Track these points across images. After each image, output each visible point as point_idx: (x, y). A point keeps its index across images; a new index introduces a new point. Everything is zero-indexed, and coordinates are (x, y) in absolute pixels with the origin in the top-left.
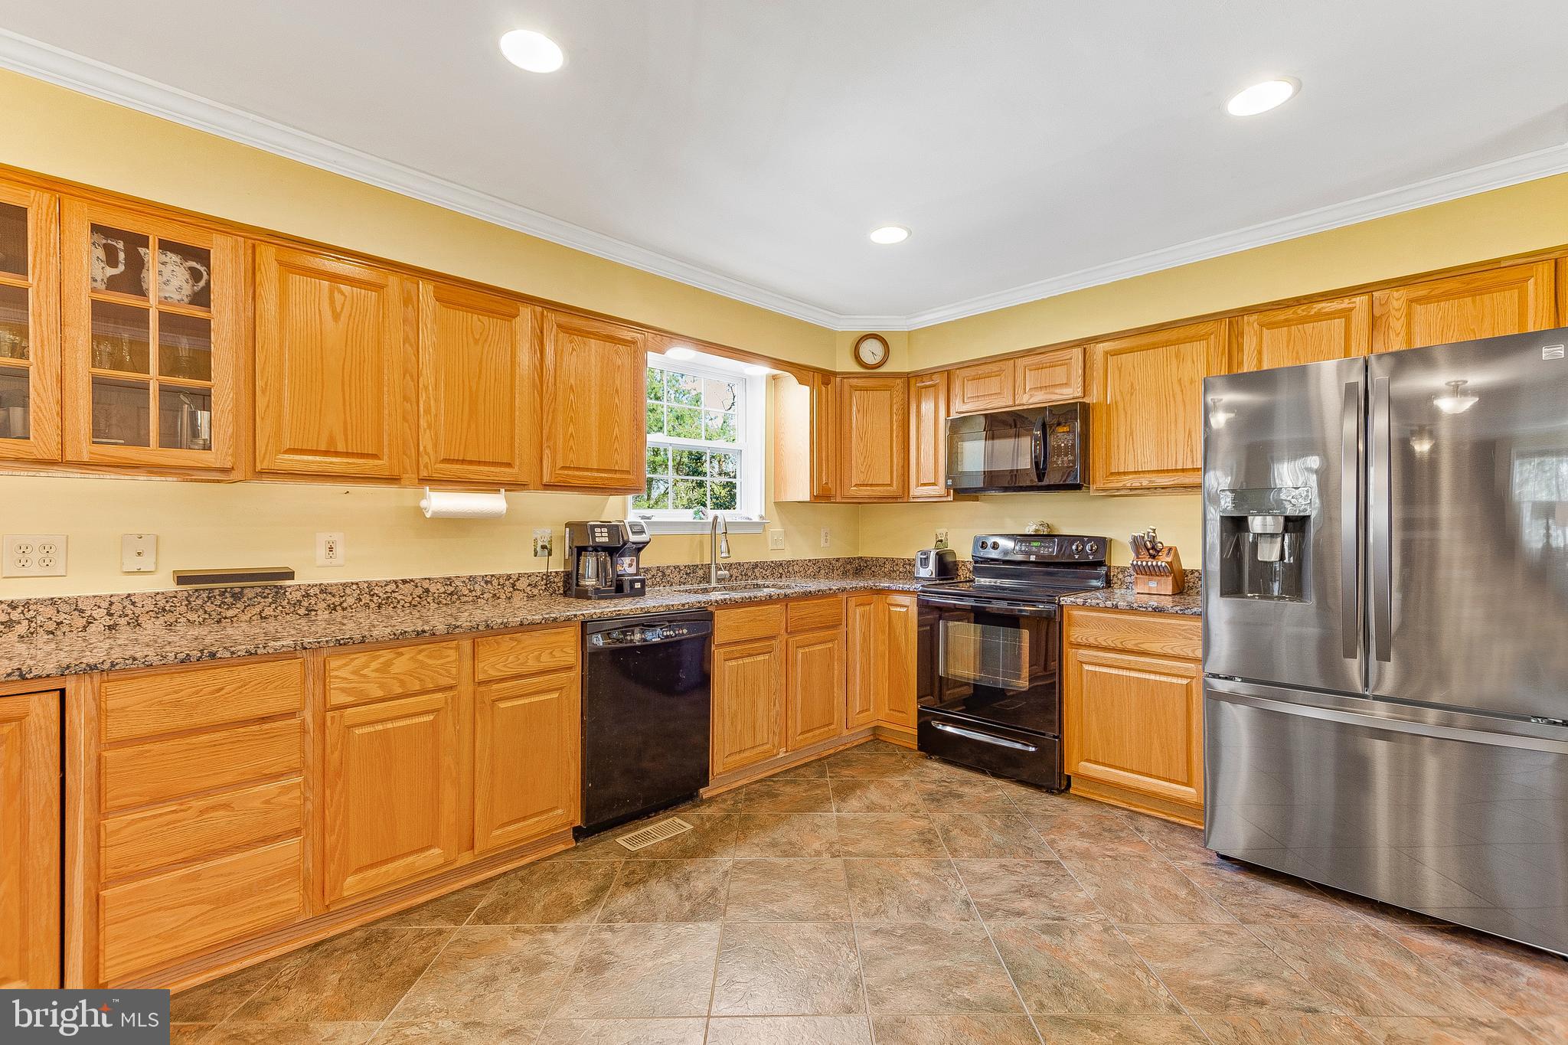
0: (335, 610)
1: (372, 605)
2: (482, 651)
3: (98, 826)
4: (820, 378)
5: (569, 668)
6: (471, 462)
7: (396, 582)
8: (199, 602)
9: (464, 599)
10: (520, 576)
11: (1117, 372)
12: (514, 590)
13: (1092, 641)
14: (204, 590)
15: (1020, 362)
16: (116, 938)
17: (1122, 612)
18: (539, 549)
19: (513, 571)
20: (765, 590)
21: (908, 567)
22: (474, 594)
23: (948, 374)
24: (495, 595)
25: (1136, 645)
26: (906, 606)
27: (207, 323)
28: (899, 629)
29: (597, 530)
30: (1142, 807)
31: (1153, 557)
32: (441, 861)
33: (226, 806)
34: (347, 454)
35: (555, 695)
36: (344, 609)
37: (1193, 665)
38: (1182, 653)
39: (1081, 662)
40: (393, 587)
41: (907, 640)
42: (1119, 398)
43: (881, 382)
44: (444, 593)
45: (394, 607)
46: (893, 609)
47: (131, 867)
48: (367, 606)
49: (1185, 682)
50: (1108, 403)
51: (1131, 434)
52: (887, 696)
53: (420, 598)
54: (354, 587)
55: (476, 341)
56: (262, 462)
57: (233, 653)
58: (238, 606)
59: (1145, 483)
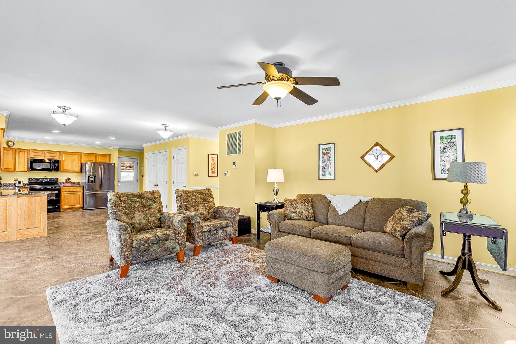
11: (64, 156)
13: (66, 191)
15: (46, 152)
23: (28, 150)
25: (73, 190)
31: (69, 180)
38: (79, 191)
43: (11, 150)
50: (64, 160)
51: (67, 165)
59: (69, 171)
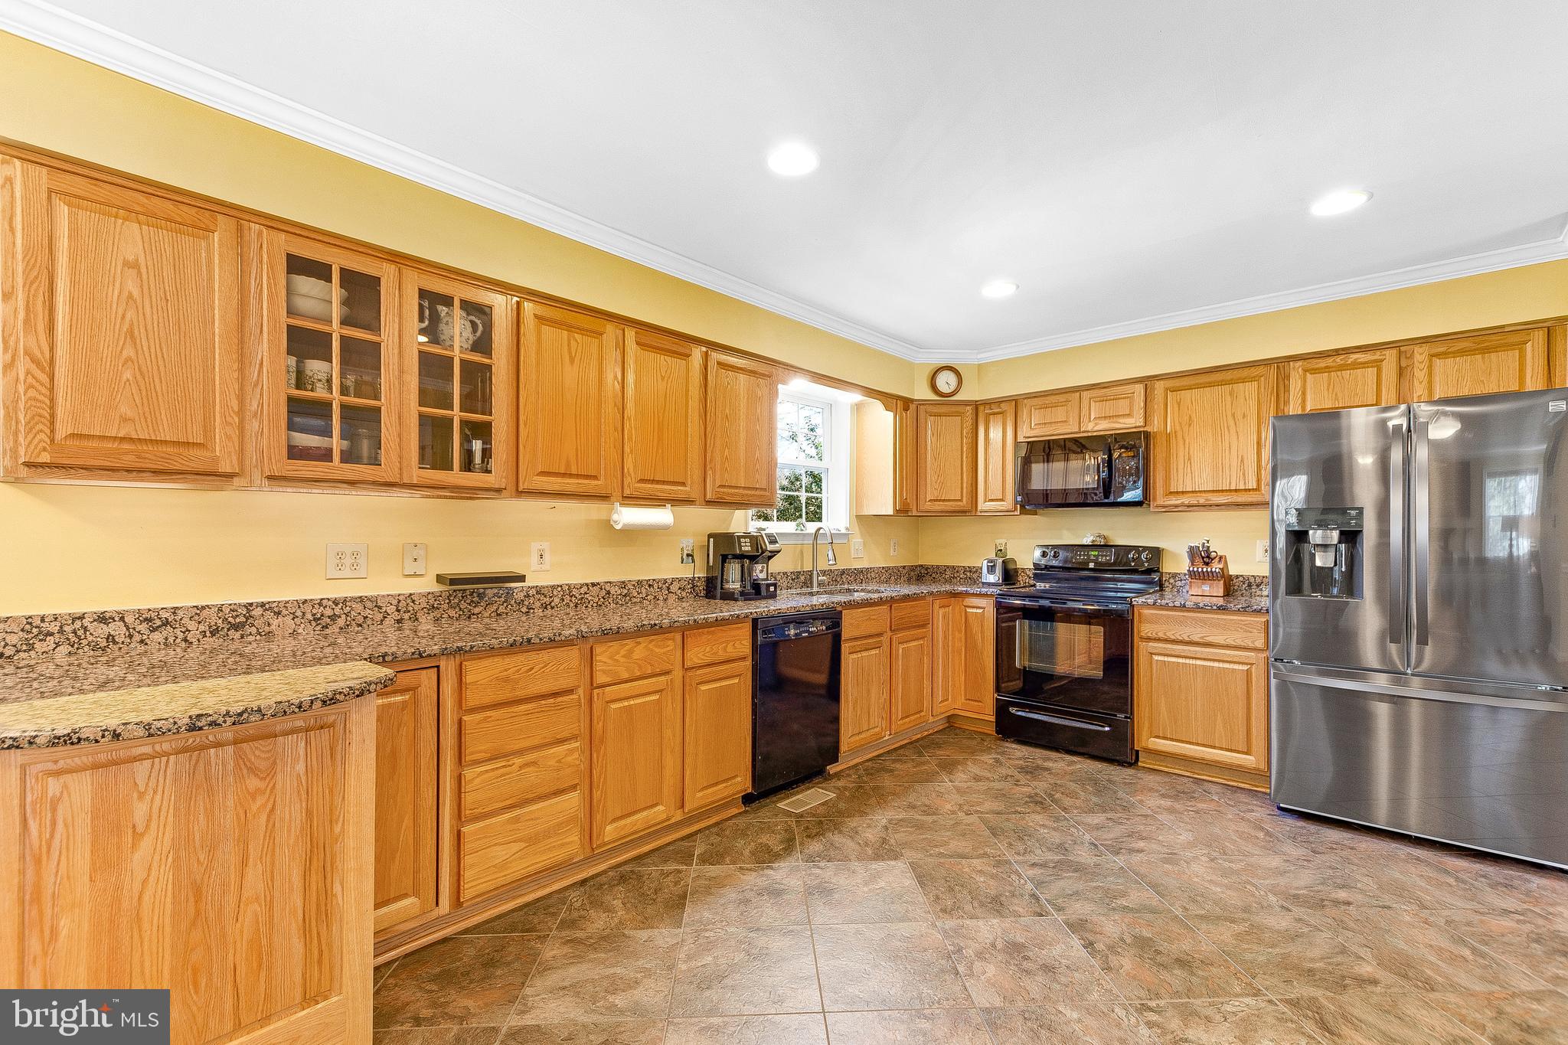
0: (546, 608)
1: (572, 605)
2: (689, 641)
3: (460, 776)
4: (900, 404)
5: (744, 658)
6: (658, 482)
7: (587, 585)
8: (456, 601)
9: (634, 600)
10: (673, 580)
11: (1176, 406)
12: (669, 592)
13: (1161, 635)
14: (459, 590)
15: (1086, 395)
16: (472, 866)
17: (1189, 610)
18: (685, 557)
19: (669, 576)
20: (856, 594)
21: (968, 574)
22: (641, 596)
23: (1016, 402)
24: (655, 597)
25: (1202, 638)
26: (983, 610)
27: (489, 367)
28: (976, 628)
29: (742, 540)
30: (1204, 775)
31: (1207, 564)
32: (664, 816)
33: (534, 763)
34: (578, 476)
35: (736, 681)
36: (552, 608)
37: (1253, 654)
38: (1242, 644)
39: (1151, 654)
40: (584, 589)
41: (983, 638)
42: (1178, 428)
43: (954, 409)
44: (620, 595)
45: (586, 607)
46: (969, 610)
47: (480, 810)
48: (568, 605)
49: (1246, 668)
50: (1168, 432)
51: (1189, 459)
52: (963, 688)
53: (604, 599)
54: (559, 589)
55: (663, 378)
56: (524, 483)
57: (541, 639)
58: (482, 604)
59: (1202, 501)
